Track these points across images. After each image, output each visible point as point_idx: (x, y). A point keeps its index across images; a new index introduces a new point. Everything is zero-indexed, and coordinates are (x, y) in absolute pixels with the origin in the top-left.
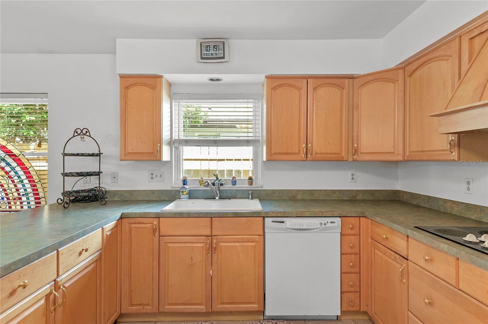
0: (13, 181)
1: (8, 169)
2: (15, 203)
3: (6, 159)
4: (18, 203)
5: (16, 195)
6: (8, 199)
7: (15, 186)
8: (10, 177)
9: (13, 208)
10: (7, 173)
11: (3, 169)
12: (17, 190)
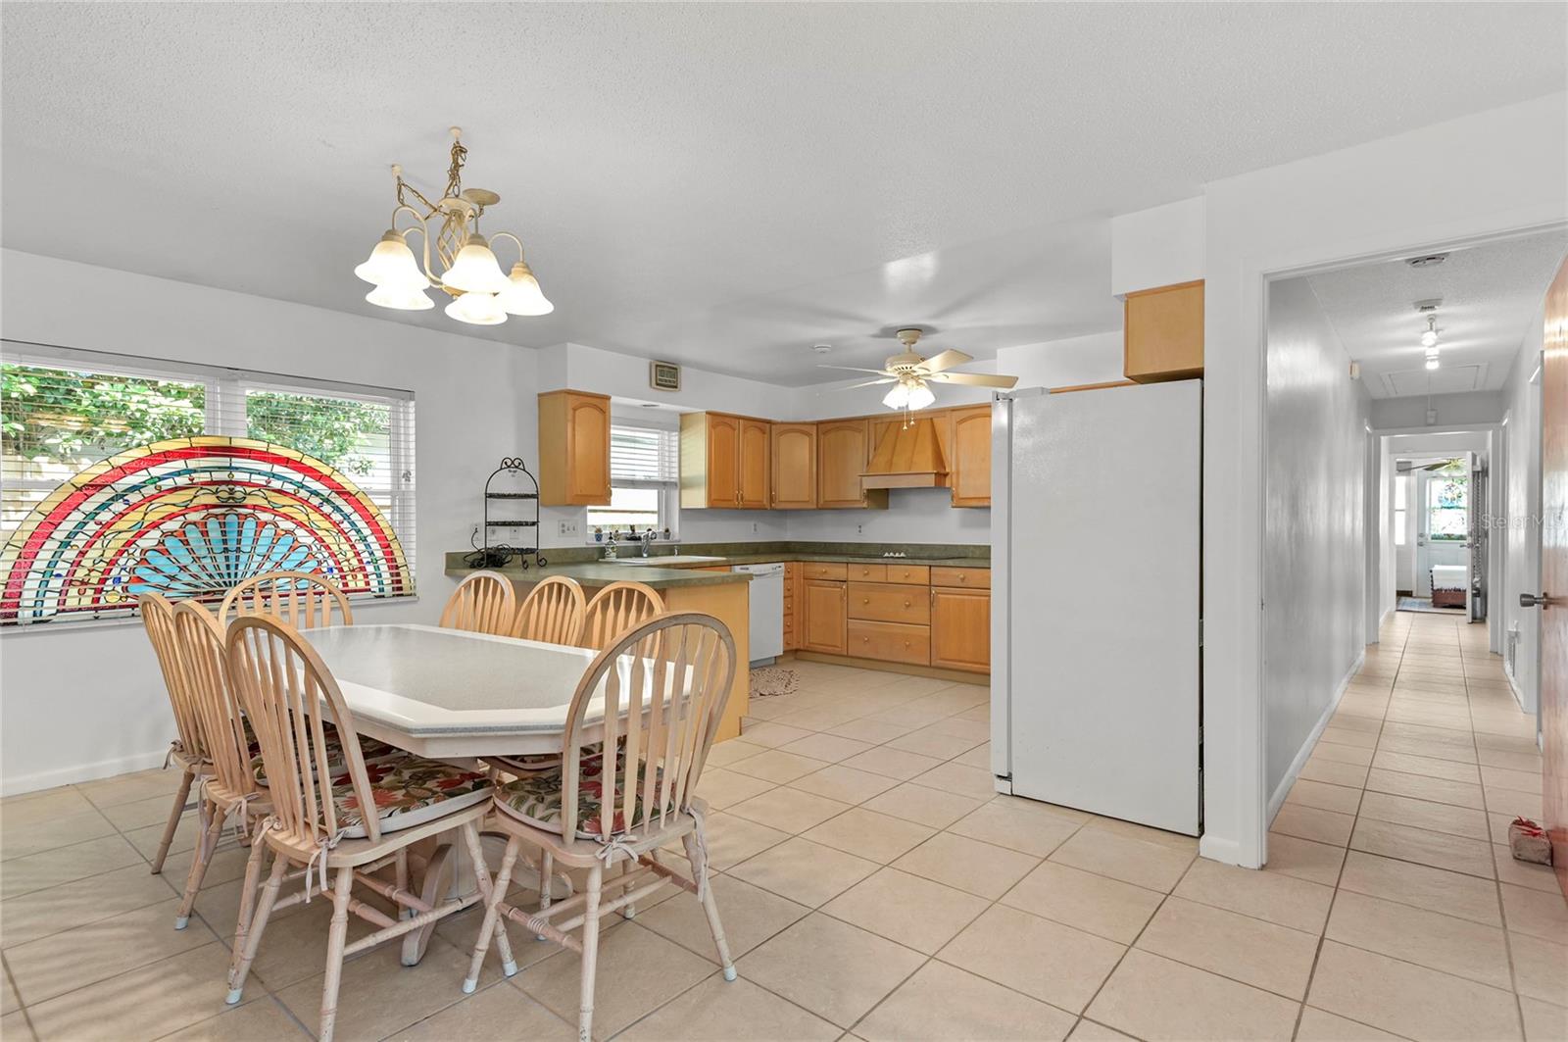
0: (348, 539)
1: (337, 517)
2: (355, 577)
3: (333, 500)
4: (360, 576)
5: (355, 562)
6: (340, 570)
7: (353, 546)
8: (342, 532)
9: (352, 585)
10: (335, 524)
11: (327, 517)
12: (357, 554)
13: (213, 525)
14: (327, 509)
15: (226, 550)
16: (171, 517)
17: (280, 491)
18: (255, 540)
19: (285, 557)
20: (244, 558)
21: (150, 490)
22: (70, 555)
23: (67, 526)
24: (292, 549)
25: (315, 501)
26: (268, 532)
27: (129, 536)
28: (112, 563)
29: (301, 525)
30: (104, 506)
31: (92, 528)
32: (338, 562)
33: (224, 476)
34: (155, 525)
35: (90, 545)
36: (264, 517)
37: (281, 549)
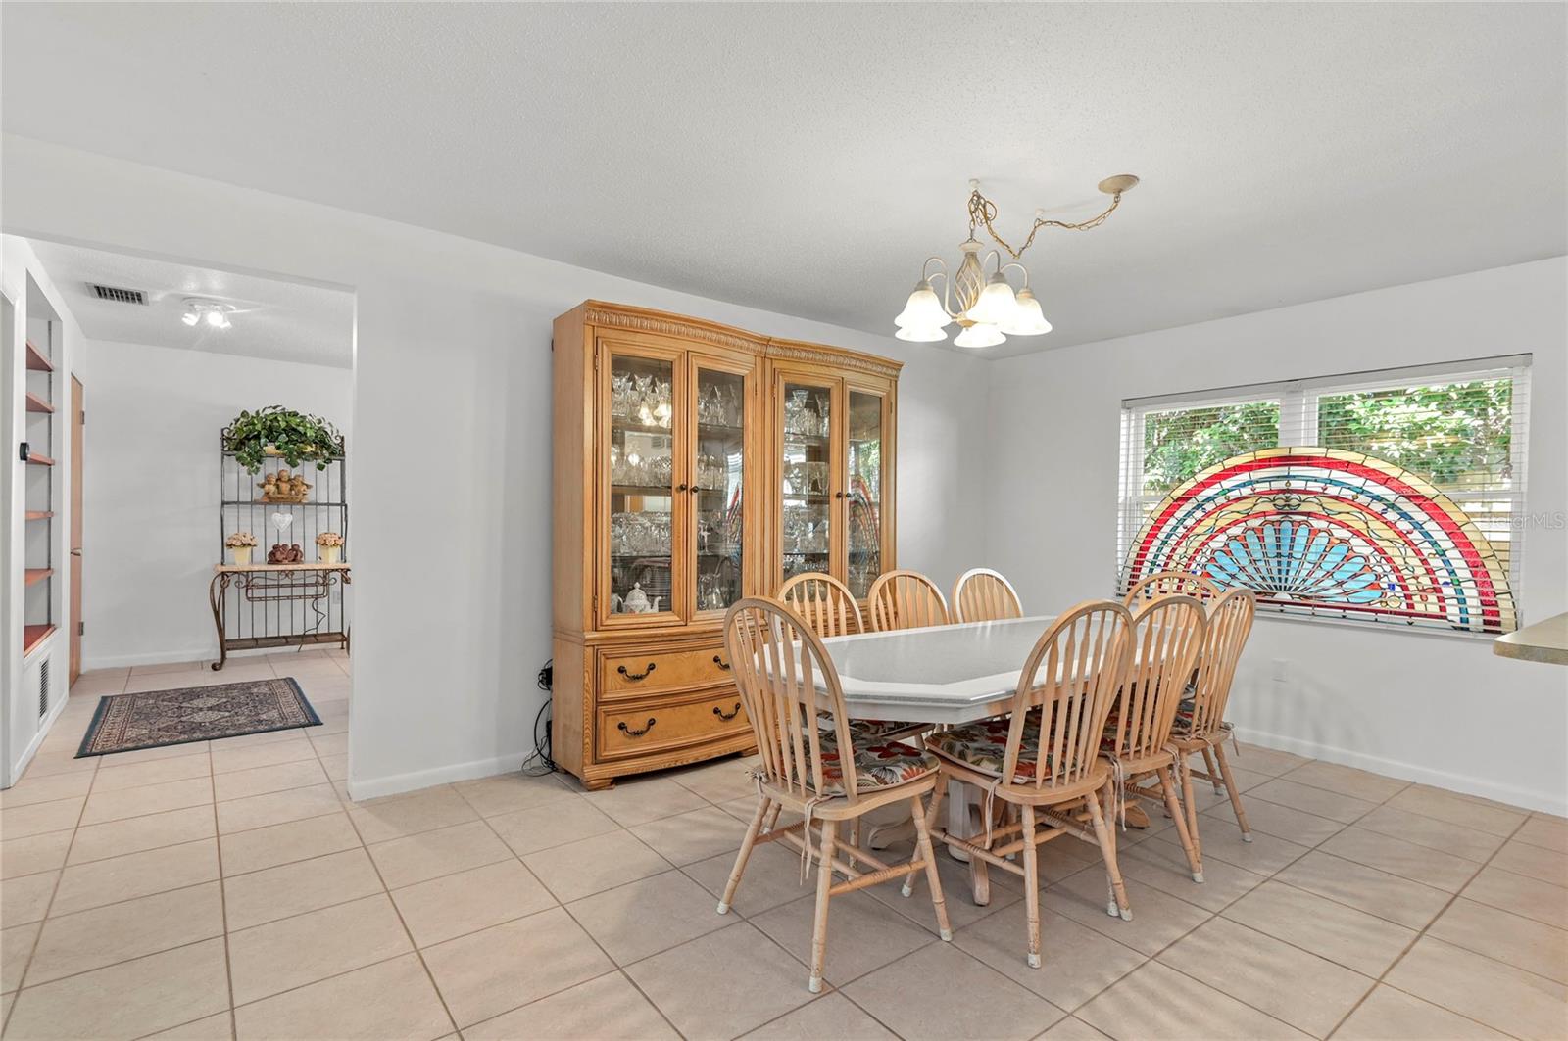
0: (1418, 553)
1: (1404, 525)
2: (1424, 600)
3: (1399, 505)
4: (1432, 598)
5: (1426, 581)
6: (1405, 588)
7: (1424, 562)
8: (1410, 543)
9: (1419, 608)
10: (1401, 534)
11: (1391, 525)
12: (1429, 571)
13: (1269, 531)
14: (1391, 516)
15: (1279, 555)
16: (1235, 523)
17: (1337, 498)
18: (1308, 547)
19: (1337, 567)
20: (1295, 564)
21: (1221, 500)
22: (1167, 550)
23: (1167, 529)
24: (1346, 559)
25: (1377, 507)
26: (1322, 540)
27: (1203, 538)
28: (1192, 559)
29: (1357, 533)
30: (1189, 514)
31: (1181, 530)
32: (1401, 579)
33: (1281, 485)
34: (1223, 530)
35: (1178, 543)
36: (1316, 524)
37: (1333, 559)
